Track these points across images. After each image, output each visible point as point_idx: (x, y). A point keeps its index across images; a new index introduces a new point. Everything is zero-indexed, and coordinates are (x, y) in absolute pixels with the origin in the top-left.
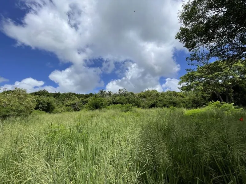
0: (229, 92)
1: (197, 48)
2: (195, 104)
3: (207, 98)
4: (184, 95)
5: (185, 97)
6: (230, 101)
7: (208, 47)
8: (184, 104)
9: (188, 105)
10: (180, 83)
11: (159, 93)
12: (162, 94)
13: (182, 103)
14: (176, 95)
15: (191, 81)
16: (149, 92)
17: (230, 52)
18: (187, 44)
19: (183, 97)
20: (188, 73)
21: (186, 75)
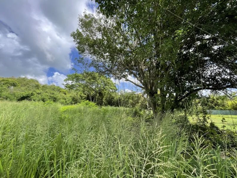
0: (96, 95)
1: (85, 55)
2: (74, 101)
3: (83, 98)
4: (66, 92)
5: (67, 94)
6: (95, 102)
7: (92, 58)
8: (64, 100)
9: (67, 102)
10: (66, 80)
11: (41, 84)
12: (43, 86)
13: (63, 99)
14: (60, 91)
15: (76, 81)
16: (25, 81)
17: (102, 68)
18: (79, 46)
19: (65, 94)
20: (75, 74)
21: (73, 74)
